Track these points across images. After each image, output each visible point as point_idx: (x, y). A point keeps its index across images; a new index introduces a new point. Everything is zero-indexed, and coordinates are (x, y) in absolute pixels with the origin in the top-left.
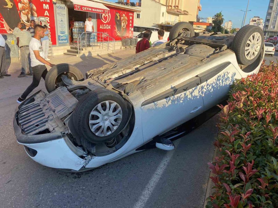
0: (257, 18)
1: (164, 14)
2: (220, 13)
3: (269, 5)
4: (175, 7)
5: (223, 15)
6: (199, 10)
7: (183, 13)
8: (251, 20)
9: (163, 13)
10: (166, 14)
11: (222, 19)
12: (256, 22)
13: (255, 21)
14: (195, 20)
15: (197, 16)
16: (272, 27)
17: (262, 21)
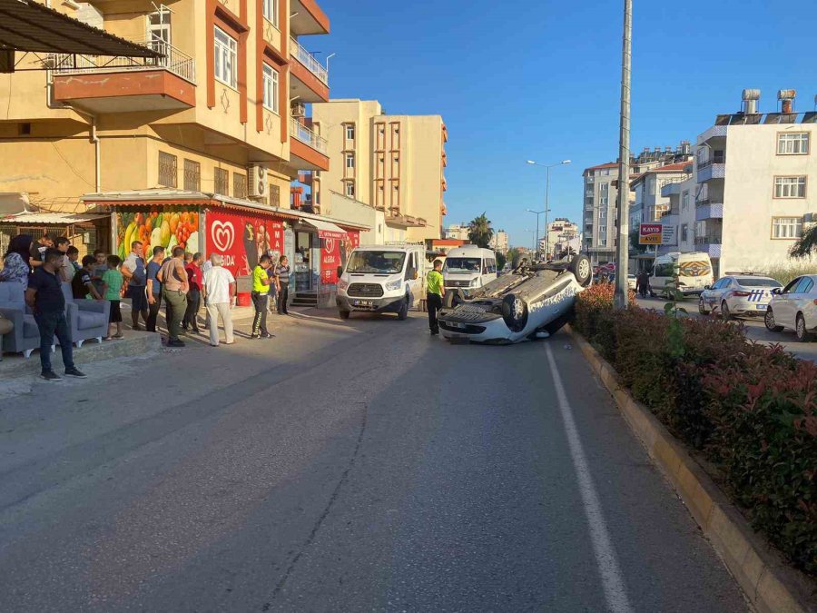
0: (563, 223)
1: (382, 227)
2: (483, 216)
3: (585, 195)
4: (391, 209)
5: (489, 222)
6: (444, 214)
7: (417, 223)
8: (550, 228)
9: (380, 226)
10: (384, 226)
11: (490, 229)
12: (563, 232)
13: (560, 229)
14: (439, 237)
15: (441, 227)
16: (600, 243)
17: (575, 228)
